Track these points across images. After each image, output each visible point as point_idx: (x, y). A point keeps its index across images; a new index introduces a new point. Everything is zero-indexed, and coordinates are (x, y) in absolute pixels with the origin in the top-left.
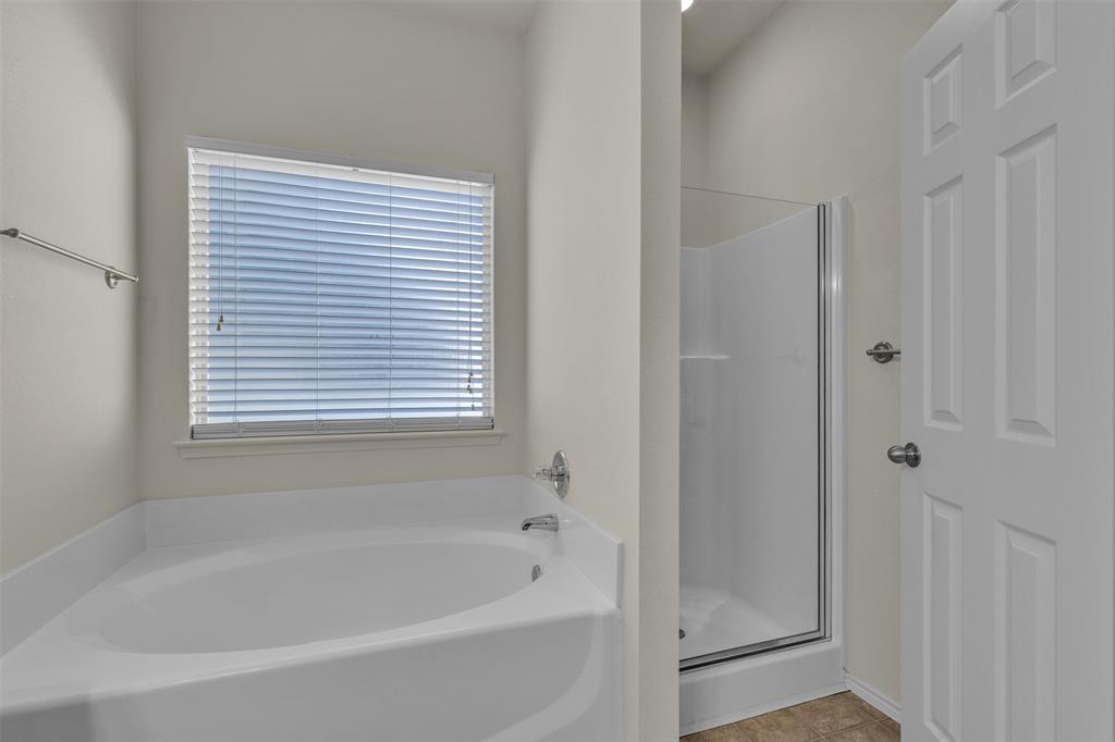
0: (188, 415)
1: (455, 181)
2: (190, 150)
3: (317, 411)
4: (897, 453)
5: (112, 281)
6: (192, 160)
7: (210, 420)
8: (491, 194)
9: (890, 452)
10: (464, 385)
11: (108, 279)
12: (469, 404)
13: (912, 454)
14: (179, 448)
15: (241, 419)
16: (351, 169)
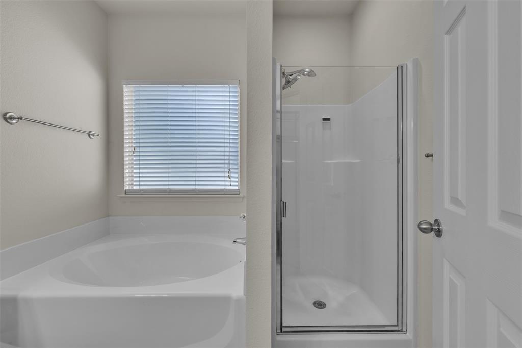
0: (123, 186)
1: (223, 86)
2: (124, 86)
3: (168, 185)
4: (424, 226)
5: (92, 136)
6: (125, 89)
7: (135, 188)
8: (238, 90)
9: (419, 224)
10: (227, 175)
11: (89, 135)
12: (229, 183)
13: (437, 227)
14: (122, 197)
15: (142, 187)
16: (181, 86)
